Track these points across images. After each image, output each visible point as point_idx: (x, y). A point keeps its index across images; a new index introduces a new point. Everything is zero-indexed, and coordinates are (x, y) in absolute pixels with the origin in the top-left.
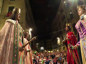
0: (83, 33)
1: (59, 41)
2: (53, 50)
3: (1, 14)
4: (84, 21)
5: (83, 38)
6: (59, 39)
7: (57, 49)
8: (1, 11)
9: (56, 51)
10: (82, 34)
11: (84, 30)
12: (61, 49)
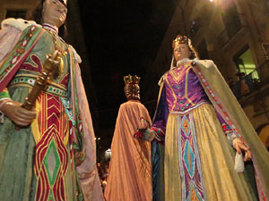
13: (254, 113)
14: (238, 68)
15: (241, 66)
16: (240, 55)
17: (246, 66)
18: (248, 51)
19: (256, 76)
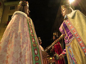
0: (68, 36)
3: (1, 23)
4: (68, 21)
5: (68, 43)
8: (1, 20)
10: (67, 38)
11: (69, 33)
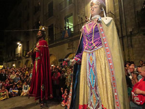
1: (19, 48)
2: (4, 63)
6: (20, 44)
7: (13, 64)
9: (10, 65)
11: (97, 39)
12: (21, 64)
13: (68, 48)
14: (66, 23)
15: (67, 23)
16: (68, 17)
17: (69, 24)
18: (72, 17)
19: (72, 30)
